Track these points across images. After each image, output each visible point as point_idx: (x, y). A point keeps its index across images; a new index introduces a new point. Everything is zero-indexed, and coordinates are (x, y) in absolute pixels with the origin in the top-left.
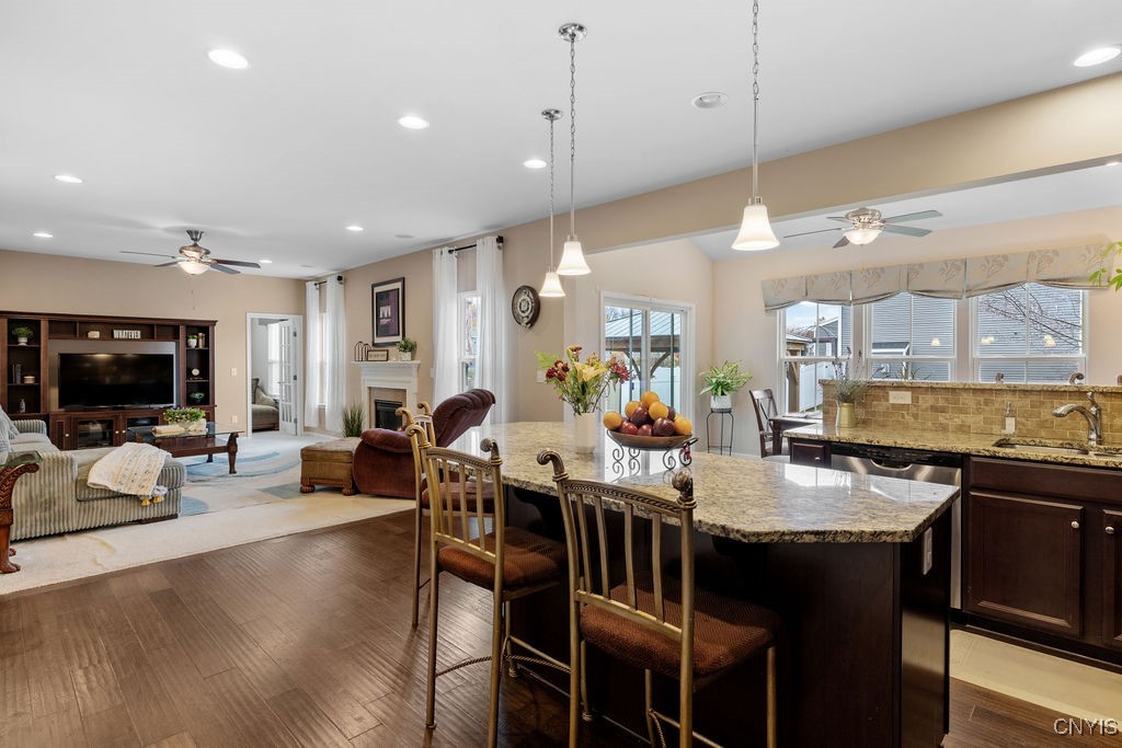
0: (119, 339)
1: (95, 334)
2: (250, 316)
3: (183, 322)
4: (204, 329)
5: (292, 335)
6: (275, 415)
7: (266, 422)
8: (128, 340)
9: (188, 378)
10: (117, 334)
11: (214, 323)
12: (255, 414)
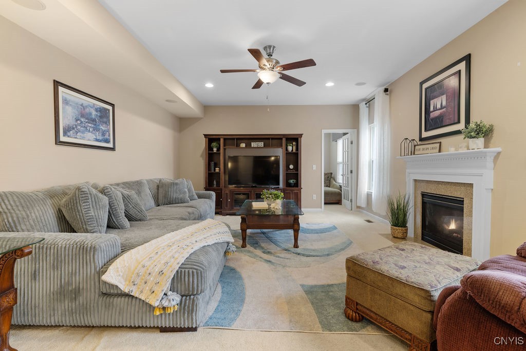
0: (254, 148)
1: (243, 145)
2: (324, 131)
3: (284, 135)
4: (295, 139)
5: (350, 143)
6: (340, 195)
7: (334, 199)
8: (258, 148)
9: (287, 170)
10: (254, 144)
11: (301, 135)
12: (326, 194)
